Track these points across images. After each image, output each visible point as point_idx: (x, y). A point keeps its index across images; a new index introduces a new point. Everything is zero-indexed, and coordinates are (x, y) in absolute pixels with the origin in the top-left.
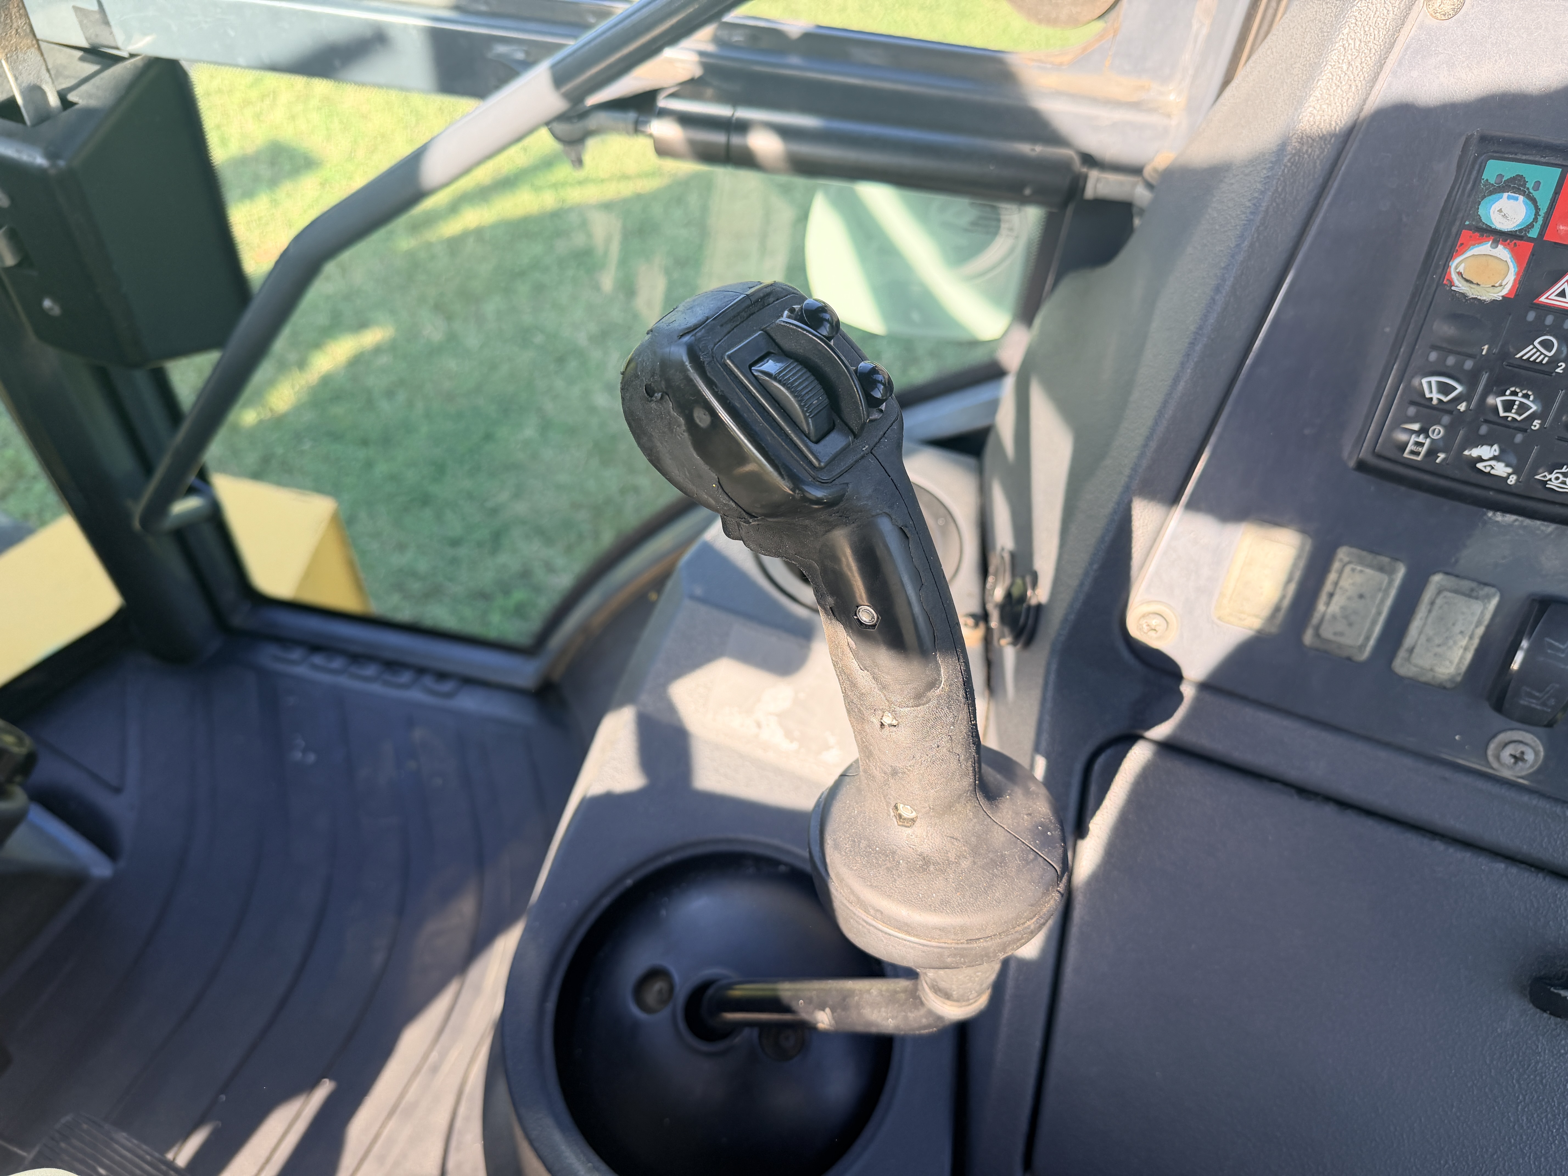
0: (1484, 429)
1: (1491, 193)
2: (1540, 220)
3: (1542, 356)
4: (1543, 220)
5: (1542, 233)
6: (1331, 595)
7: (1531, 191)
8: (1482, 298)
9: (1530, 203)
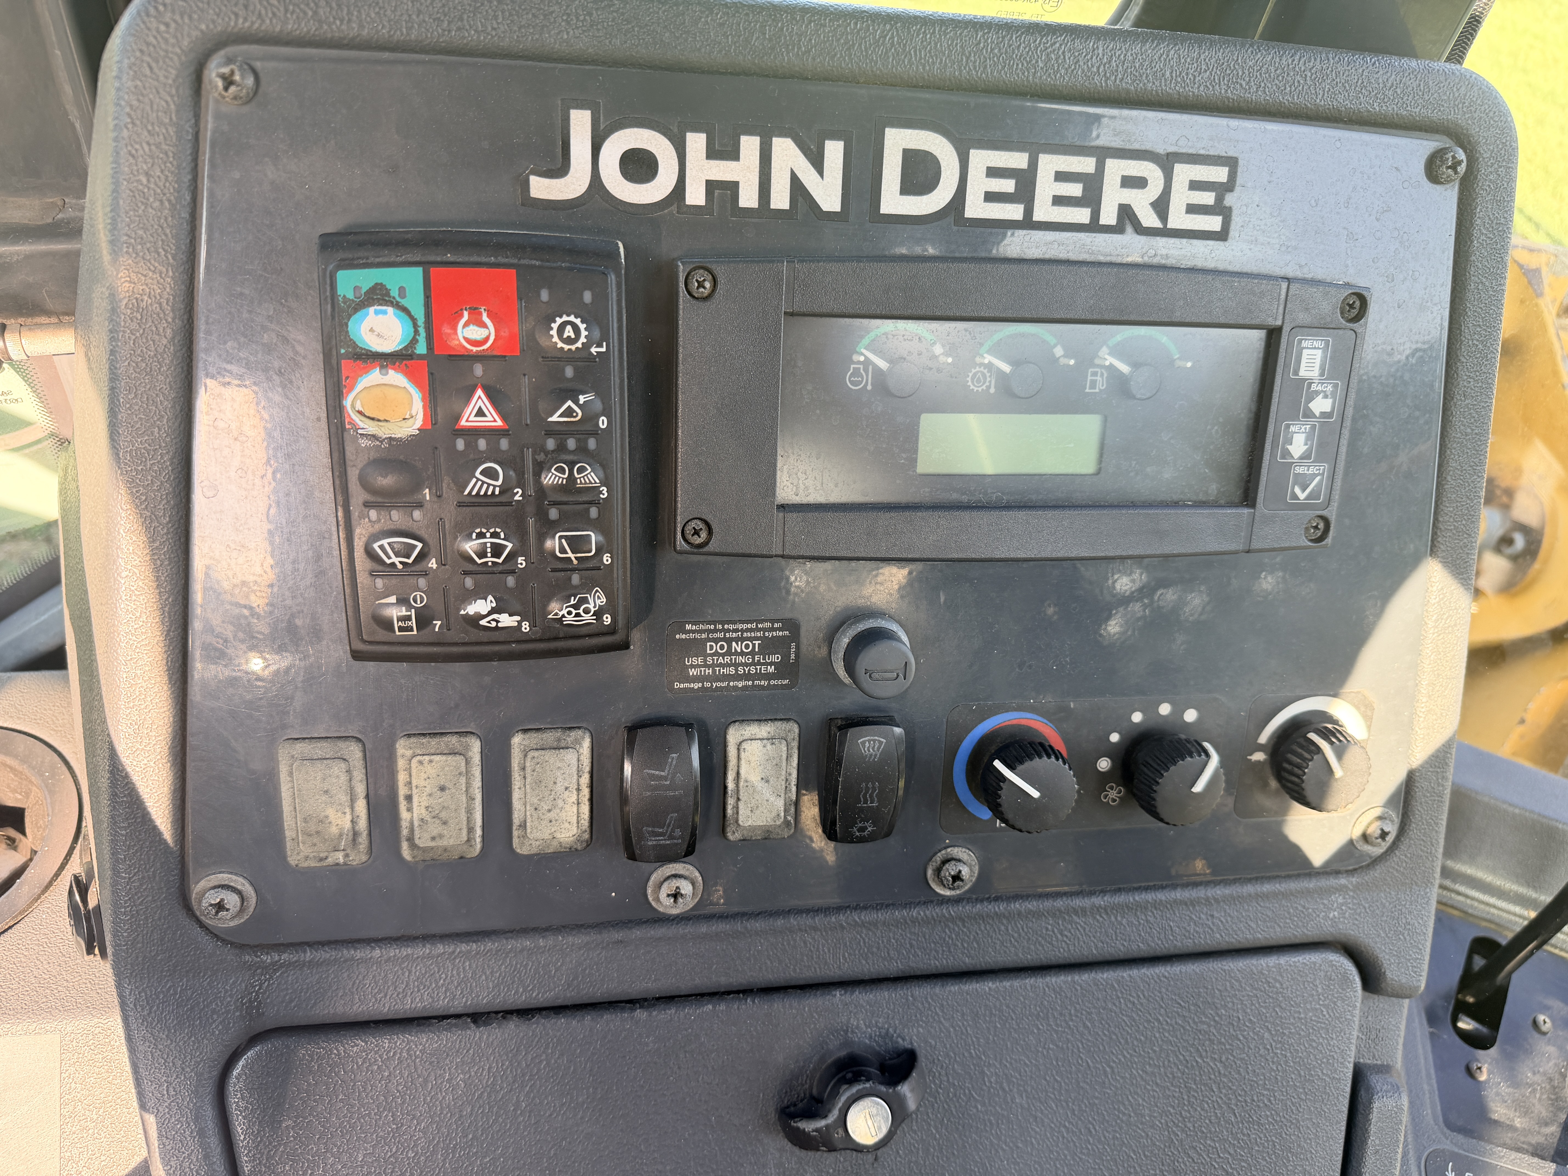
0: (469, 582)
1: (356, 310)
2: (422, 331)
3: (491, 488)
4: (426, 332)
5: (430, 347)
6: (409, 798)
7: (398, 299)
8: (397, 436)
9: (402, 314)
